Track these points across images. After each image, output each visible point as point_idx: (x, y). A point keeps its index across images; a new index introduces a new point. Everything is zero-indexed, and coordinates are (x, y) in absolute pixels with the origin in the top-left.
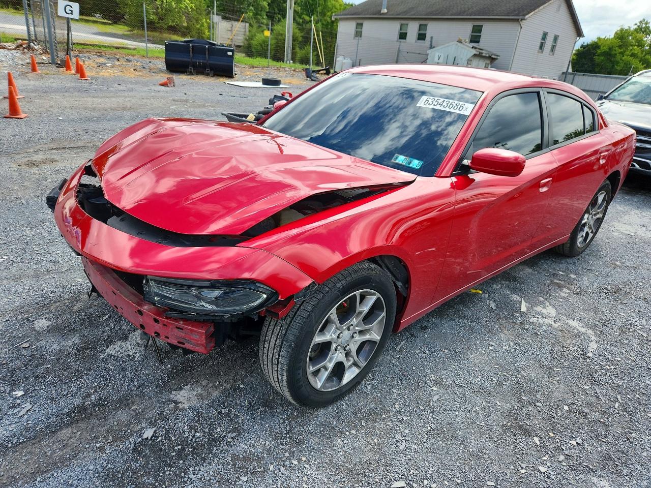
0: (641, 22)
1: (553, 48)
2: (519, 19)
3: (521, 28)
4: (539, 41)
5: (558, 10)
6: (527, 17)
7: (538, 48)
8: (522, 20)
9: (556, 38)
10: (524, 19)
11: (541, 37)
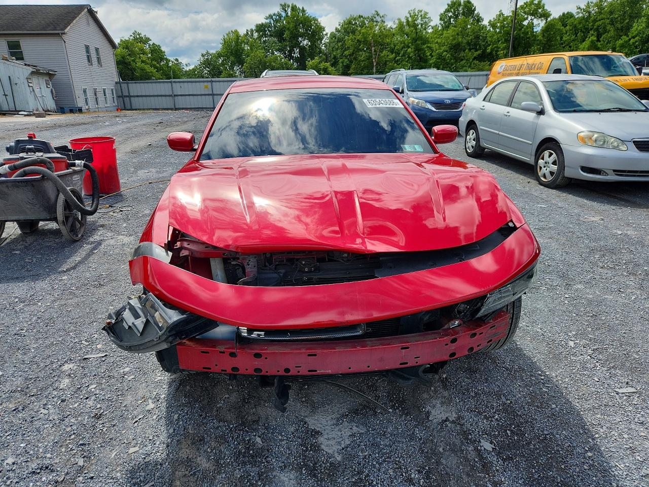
0: (134, 34)
1: (99, 59)
2: (59, 34)
3: (65, 42)
4: (85, 53)
5: (88, 24)
6: (66, 31)
7: (86, 61)
8: (62, 34)
9: (97, 50)
10: (64, 33)
11: (84, 50)
